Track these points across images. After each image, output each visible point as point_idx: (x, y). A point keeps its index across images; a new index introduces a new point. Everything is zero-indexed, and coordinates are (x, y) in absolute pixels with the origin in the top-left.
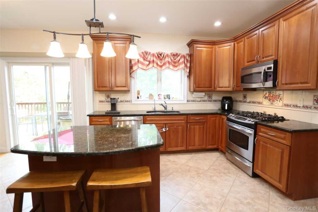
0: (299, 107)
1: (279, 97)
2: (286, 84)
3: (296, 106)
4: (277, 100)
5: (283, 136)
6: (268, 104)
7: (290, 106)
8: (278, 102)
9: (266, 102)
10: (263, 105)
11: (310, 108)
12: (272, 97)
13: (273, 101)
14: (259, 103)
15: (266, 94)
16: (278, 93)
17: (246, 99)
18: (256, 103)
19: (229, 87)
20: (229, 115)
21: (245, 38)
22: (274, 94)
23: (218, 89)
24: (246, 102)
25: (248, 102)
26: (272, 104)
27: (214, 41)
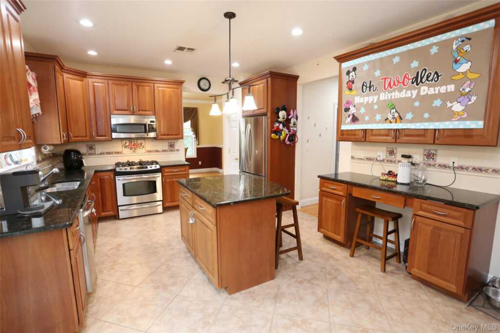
0: (160, 151)
1: (141, 145)
3: (158, 151)
4: (139, 148)
5: (184, 169)
6: (129, 152)
7: (152, 151)
8: (141, 149)
9: (127, 151)
10: (123, 154)
11: (167, 151)
12: (134, 145)
13: (135, 149)
14: (118, 153)
15: (126, 143)
16: (139, 142)
17: (95, 151)
18: (112, 153)
19: (86, 136)
20: (118, 169)
21: (109, 81)
22: (135, 142)
23: (73, 138)
24: (95, 154)
25: (99, 154)
26: (134, 152)
27: (64, 66)
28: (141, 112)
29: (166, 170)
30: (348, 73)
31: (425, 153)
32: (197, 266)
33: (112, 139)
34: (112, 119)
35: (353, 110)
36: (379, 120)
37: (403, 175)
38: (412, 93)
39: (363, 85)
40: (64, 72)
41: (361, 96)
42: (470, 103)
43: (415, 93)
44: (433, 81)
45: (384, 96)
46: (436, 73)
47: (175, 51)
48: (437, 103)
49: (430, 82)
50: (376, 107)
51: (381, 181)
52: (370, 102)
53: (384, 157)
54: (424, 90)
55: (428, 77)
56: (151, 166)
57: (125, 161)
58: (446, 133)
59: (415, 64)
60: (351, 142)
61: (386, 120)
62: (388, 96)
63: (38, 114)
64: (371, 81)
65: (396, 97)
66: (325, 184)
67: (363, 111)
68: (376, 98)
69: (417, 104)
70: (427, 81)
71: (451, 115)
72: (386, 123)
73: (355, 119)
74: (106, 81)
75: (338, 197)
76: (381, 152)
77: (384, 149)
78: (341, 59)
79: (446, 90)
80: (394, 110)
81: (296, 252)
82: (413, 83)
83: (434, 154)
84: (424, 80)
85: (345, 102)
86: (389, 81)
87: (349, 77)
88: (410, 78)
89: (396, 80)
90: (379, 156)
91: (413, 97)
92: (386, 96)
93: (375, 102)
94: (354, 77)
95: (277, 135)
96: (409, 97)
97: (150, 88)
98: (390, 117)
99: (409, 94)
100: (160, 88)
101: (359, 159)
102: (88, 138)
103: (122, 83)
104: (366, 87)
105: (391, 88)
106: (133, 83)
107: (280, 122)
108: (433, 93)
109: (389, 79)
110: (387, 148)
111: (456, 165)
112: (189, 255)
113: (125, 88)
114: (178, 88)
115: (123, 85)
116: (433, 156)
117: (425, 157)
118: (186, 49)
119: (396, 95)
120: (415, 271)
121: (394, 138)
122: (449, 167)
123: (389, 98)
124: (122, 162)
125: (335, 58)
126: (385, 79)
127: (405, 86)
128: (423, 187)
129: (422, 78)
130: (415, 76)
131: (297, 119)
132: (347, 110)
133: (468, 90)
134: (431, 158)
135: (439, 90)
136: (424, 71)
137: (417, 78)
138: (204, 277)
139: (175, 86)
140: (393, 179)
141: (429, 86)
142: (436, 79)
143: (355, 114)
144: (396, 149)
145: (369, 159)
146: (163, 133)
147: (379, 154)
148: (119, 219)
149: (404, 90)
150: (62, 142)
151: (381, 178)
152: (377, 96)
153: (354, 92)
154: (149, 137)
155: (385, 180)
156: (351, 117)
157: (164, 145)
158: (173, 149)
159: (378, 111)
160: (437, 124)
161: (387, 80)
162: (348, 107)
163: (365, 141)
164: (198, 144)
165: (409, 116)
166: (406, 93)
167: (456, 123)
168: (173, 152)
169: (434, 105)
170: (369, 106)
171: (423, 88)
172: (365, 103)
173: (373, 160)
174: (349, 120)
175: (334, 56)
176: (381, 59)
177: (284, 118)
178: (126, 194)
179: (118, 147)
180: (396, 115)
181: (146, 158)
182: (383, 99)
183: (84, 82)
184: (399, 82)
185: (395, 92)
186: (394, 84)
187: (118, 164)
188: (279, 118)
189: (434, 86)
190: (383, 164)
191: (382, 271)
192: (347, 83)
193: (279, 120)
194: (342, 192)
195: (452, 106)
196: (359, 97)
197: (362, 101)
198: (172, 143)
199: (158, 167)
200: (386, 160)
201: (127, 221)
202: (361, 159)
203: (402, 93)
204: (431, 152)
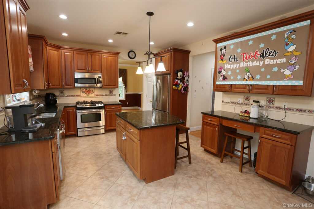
0: (104, 95)
1: (92, 91)
2: (107, 85)
3: (102, 95)
5: (118, 107)
6: (85, 96)
7: (99, 95)
8: (92, 94)
9: (83, 95)
10: (81, 96)
11: (108, 95)
12: (88, 91)
13: (89, 94)
14: (78, 96)
15: (83, 90)
16: (91, 89)
17: (64, 94)
18: (74, 96)
19: (59, 85)
20: (78, 106)
21: (74, 52)
22: (89, 90)
23: (51, 86)
24: (64, 96)
25: (66, 96)
26: (88, 95)
27: (48, 42)
28: (93, 71)
29: (108, 107)
30: (221, 50)
31: (268, 100)
32: (126, 166)
33: (75, 87)
34: (75, 75)
35: (223, 73)
36: (240, 79)
37: (254, 113)
38: (260, 63)
39: (230, 57)
40: (48, 46)
41: (229, 64)
42: (295, 70)
43: (262, 63)
44: (273, 56)
45: (242, 65)
46: (275, 51)
47: (115, 34)
48: (275, 69)
49: (271, 56)
50: (238, 71)
51: (240, 116)
52: (234, 68)
53: (243, 102)
54: (268, 61)
55: (270, 53)
56: (98, 104)
57: (82, 101)
58: (280, 88)
59: (262, 45)
60: (222, 92)
61: (244, 79)
62: (245, 65)
63: (32, 71)
64: (235, 55)
65: (250, 65)
66: (206, 118)
67: (230, 73)
68: (238, 65)
69: (263, 70)
70: (269, 56)
71: (283, 77)
72: (244, 81)
73: (225, 78)
74: (72, 52)
75: (213, 126)
76: (240, 99)
77: (243, 97)
78: (217, 41)
79: (281, 61)
80: (249, 73)
81: (187, 159)
82: (260, 57)
83: (273, 100)
84: (267, 55)
85: (219, 68)
86: (246, 55)
87: (222, 52)
88: (259, 54)
89: (250, 55)
90: (239, 101)
91: (261, 65)
92: (244, 64)
93: (237, 68)
94: (225, 52)
95: (176, 87)
96: (258, 65)
97: (99, 57)
98: (246, 77)
99: (258, 64)
100: (105, 56)
101: (227, 102)
102: (60, 86)
103: (82, 53)
104: (232, 59)
105: (247, 59)
106: (89, 53)
107: (178, 79)
108: (273, 63)
109: (246, 54)
110: (244, 96)
111: (286, 107)
112: (121, 159)
113: (84, 56)
114: (116, 57)
115: (83, 54)
116: (272, 101)
117: (267, 102)
118: (122, 34)
119: (250, 64)
120: (260, 171)
121: (248, 90)
122: (282, 109)
123: (246, 66)
124: (80, 101)
125: (213, 40)
126: (244, 54)
127: (256, 58)
128: (266, 120)
129: (266, 54)
130: (262, 53)
131: (189, 77)
132: (220, 72)
133: (294, 62)
134: (271, 103)
135: (276, 61)
136: (267, 50)
137: (263, 54)
138: (131, 173)
139: (114, 56)
140: (248, 115)
141: (271, 59)
142: (275, 55)
143: (225, 75)
144: (250, 97)
145: (233, 103)
146: (106, 84)
147: (239, 99)
148: (78, 137)
149: (255, 61)
150: (45, 88)
151: (240, 115)
152: (239, 64)
153: (224, 62)
154: (97, 86)
155: (243, 116)
156: (222, 77)
157: (107, 92)
158: (112, 94)
159: (239, 74)
160: (275, 82)
161: (244, 55)
162: (220, 71)
163: (231, 92)
164: (127, 92)
165: (258, 77)
166: (256, 63)
167: (287, 81)
168: (112, 96)
169: (273, 71)
170: (233, 71)
171: (266, 60)
172: (231, 68)
173: (235, 103)
174: (221, 78)
175: (213, 39)
176: (241, 42)
177: (181, 77)
178: (83, 121)
179: (78, 92)
180: (250, 76)
181: (95, 99)
182: (242, 66)
183: (59, 52)
184: (252, 56)
185: (250, 62)
186: (249, 57)
187: (78, 103)
188: (178, 76)
189: (273, 59)
190: (242, 106)
191: (240, 172)
192: (220, 56)
193: (178, 77)
194: (216, 122)
195: (284, 71)
196: (227, 65)
197: (229, 67)
198: (111, 91)
199: (103, 105)
200: (243, 104)
201: (83, 138)
202: (228, 103)
203: (253, 63)
204: (271, 99)
